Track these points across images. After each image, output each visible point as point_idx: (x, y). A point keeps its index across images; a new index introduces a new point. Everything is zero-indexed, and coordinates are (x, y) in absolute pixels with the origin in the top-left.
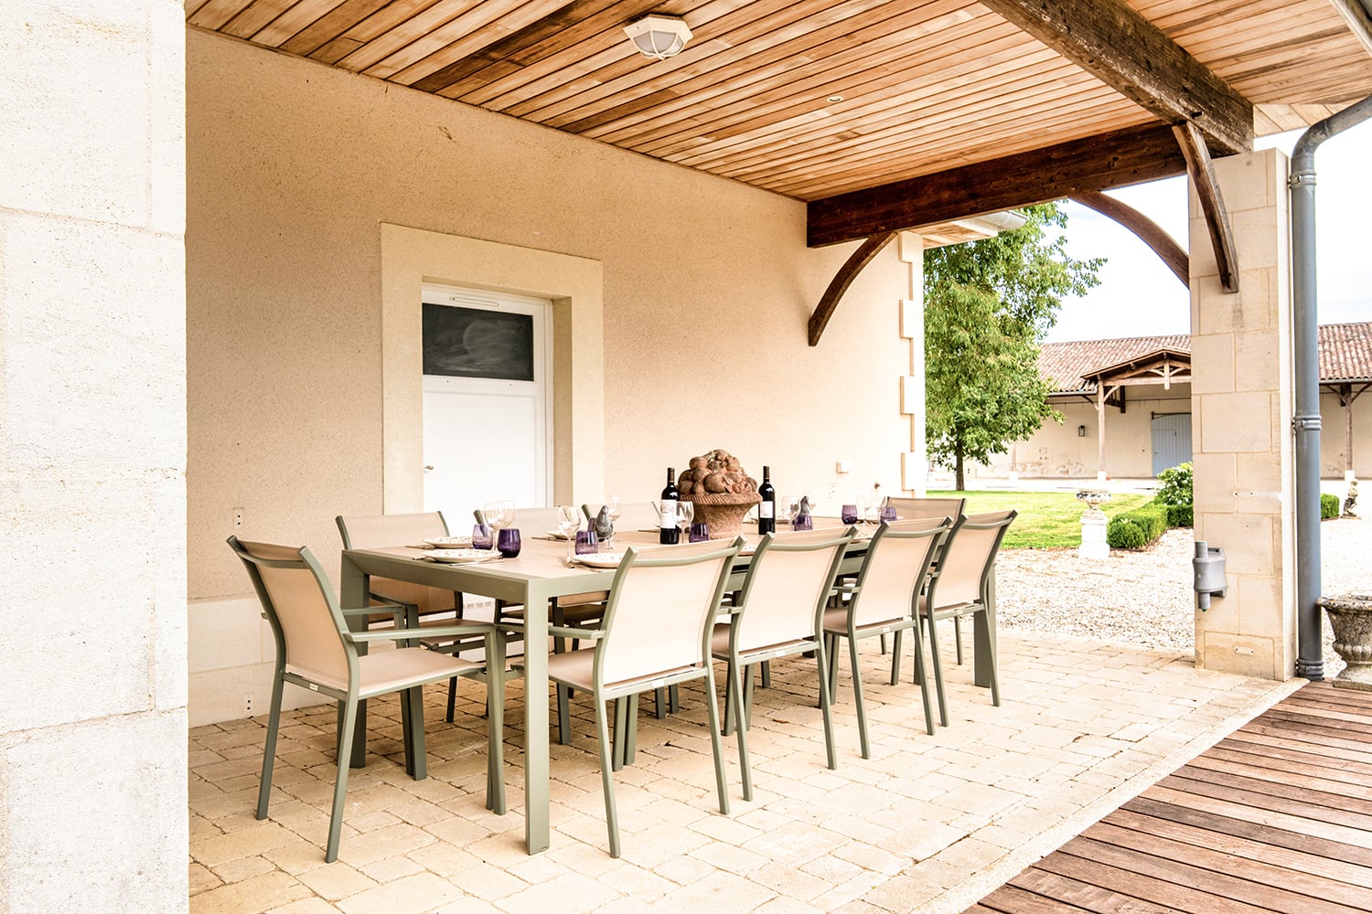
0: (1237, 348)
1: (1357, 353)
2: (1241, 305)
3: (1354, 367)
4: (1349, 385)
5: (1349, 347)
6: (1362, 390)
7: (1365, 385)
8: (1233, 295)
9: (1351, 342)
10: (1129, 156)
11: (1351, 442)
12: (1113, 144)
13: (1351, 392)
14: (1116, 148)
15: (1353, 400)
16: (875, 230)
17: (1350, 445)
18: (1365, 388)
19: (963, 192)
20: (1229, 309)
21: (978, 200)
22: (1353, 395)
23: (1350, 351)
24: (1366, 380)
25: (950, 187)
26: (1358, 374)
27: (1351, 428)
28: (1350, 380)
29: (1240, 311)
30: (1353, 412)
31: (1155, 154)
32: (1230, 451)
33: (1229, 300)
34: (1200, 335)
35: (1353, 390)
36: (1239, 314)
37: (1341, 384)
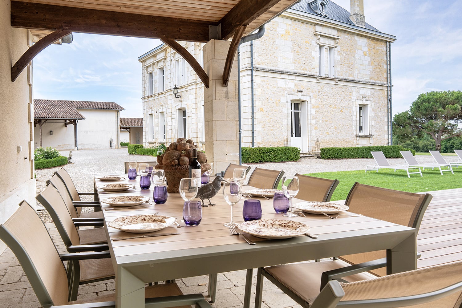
0: (227, 106)
1: (41, 109)
2: (228, 91)
3: (41, 114)
4: (40, 120)
5: (38, 107)
6: (45, 122)
7: (45, 120)
8: (225, 88)
9: (38, 106)
10: (185, 30)
11: (41, 139)
12: (180, 23)
13: (41, 122)
14: (181, 25)
15: (42, 125)
16: (61, 28)
17: (41, 140)
18: (46, 121)
19: (113, 23)
20: (224, 92)
21: (121, 29)
22: (42, 123)
23: (38, 108)
24: (47, 118)
25: (106, 18)
26: (44, 116)
27: (41, 134)
28: (42, 118)
29: (227, 93)
30: (42, 129)
31: (194, 32)
32: (225, 140)
33: (224, 89)
34: (216, 100)
35: (42, 121)
36: (227, 94)
37: (38, 119)
